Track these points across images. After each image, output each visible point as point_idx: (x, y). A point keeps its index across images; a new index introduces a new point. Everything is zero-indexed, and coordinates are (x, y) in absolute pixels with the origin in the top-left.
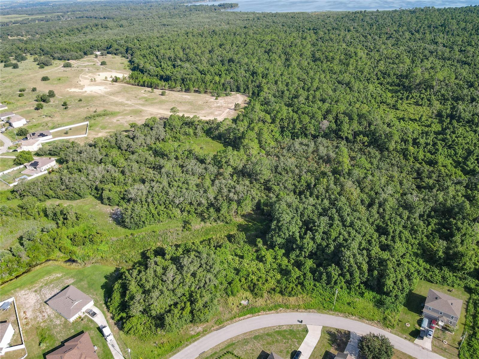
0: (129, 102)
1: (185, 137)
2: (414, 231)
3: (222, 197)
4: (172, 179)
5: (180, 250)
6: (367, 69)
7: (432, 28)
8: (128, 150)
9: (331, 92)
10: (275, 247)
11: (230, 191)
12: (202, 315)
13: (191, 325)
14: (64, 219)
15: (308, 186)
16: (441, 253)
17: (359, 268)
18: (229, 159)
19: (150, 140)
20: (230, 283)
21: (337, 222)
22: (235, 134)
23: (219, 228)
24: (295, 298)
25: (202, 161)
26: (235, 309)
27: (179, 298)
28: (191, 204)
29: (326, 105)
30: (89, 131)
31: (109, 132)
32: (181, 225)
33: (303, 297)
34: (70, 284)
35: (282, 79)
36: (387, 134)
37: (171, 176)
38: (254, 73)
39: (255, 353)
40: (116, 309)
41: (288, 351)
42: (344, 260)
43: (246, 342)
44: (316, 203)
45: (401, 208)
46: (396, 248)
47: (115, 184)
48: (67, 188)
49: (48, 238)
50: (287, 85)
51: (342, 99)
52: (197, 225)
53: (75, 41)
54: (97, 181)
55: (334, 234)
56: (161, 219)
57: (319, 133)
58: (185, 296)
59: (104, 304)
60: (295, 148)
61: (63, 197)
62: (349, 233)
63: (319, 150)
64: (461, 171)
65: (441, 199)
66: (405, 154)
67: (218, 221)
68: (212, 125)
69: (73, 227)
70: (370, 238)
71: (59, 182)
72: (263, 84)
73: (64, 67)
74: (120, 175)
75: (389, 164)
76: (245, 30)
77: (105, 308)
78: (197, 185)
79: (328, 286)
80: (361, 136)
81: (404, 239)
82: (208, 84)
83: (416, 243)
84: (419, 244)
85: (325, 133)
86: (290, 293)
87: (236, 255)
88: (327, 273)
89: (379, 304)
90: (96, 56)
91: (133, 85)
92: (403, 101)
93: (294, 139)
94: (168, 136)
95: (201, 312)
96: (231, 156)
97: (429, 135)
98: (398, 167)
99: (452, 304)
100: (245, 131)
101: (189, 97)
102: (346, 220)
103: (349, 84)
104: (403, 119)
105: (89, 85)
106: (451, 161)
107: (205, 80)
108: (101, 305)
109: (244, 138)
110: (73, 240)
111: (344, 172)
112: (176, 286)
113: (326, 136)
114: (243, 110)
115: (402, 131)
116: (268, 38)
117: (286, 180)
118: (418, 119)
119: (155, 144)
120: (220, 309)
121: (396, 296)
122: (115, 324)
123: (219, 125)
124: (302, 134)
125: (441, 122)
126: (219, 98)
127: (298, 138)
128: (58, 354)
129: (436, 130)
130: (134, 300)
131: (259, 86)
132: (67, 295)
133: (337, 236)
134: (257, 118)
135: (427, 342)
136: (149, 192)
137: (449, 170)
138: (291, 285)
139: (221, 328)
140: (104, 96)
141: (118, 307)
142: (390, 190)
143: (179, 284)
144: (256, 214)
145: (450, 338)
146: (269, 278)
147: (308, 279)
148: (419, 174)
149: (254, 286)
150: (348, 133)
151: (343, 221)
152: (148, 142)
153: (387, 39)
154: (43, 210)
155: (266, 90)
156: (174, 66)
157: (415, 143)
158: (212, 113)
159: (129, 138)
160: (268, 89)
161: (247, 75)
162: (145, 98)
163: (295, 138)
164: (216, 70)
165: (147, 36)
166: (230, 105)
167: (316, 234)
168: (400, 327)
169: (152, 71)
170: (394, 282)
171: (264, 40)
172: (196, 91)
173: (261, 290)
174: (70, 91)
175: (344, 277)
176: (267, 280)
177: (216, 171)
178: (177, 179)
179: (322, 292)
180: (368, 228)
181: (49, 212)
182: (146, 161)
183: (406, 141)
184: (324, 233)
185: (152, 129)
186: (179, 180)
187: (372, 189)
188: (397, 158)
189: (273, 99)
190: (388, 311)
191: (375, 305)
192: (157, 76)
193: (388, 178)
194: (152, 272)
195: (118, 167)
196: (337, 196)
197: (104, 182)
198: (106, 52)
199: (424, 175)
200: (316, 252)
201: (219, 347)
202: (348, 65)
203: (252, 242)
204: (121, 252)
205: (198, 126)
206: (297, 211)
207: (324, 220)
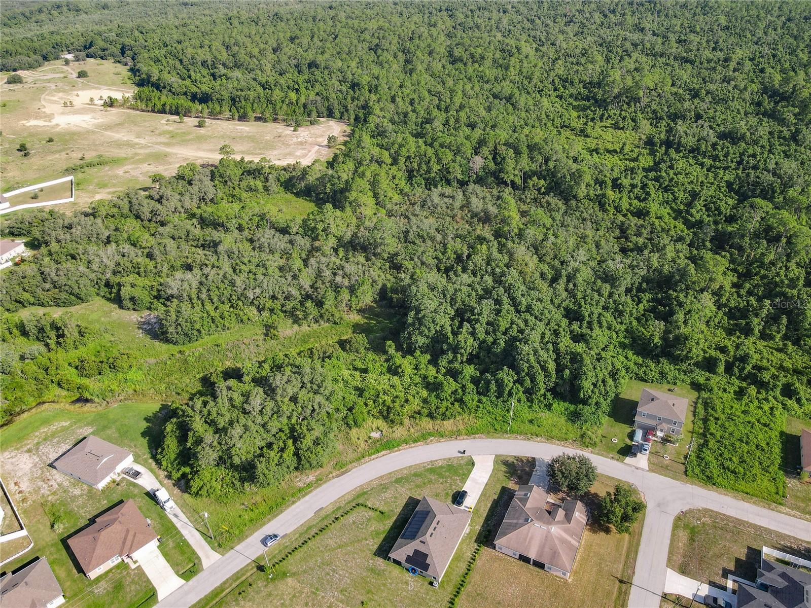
0: (142, 141)
1: (250, 194)
2: (619, 313)
3: (323, 283)
4: (238, 261)
5: (266, 366)
6: (537, 74)
7: (635, 6)
8: (154, 219)
9: (483, 113)
10: (415, 351)
11: (335, 274)
12: (314, 456)
13: (296, 473)
14: (58, 336)
15: (459, 258)
16: (657, 339)
17: (544, 368)
18: (329, 224)
19: (190, 201)
20: (350, 409)
21: (506, 306)
22: (333, 185)
23: (323, 332)
24: (452, 421)
25: (284, 231)
26: (362, 445)
27: (274, 436)
28: (274, 297)
29: (478, 133)
30: (77, 192)
31: (114, 193)
32: (260, 332)
33: (463, 419)
34: (89, 435)
35: (402, 93)
36: (574, 173)
37: (235, 256)
38: (354, 86)
39: (399, 502)
40: (172, 464)
41: (447, 494)
42: (521, 360)
43: (383, 488)
44: (473, 282)
45: (599, 281)
46: (594, 337)
47: (139, 274)
48: (55, 287)
49: (35, 368)
50: (412, 102)
51: (502, 123)
52: (287, 329)
53: (22, 37)
54: (107, 271)
55: (503, 324)
56: (227, 325)
57: (469, 177)
58: (283, 432)
59: (151, 458)
60: (432, 202)
61: (50, 302)
62: (526, 321)
63: (470, 203)
64: (684, 223)
65: (656, 264)
66: (602, 203)
67: (320, 320)
68: (294, 173)
69: (76, 348)
70: (557, 327)
71: (39, 278)
72: (371, 103)
73: (9, 82)
74: (148, 260)
75: (578, 219)
76: (332, 13)
77: (154, 463)
78: (281, 269)
79: (500, 400)
80: (535, 178)
81: (605, 324)
82: (279, 105)
83: (623, 329)
84: (627, 330)
85: (478, 176)
86: (444, 414)
87: (355, 369)
88: (497, 381)
89: (574, 417)
90: (67, 62)
91: (143, 111)
92: (595, 124)
93: (430, 189)
94: (220, 195)
95: (312, 453)
96: (332, 219)
97: (636, 173)
98: (592, 223)
99: (674, 405)
100: (350, 179)
101: (247, 129)
102: (520, 303)
103: (510, 98)
104: (596, 151)
105: (63, 113)
106: (668, 210)
107: (273, 99)
108: (146, 460)
109: (349, 191)
110: (80, 367)
111: (513, 234)
112: (266, 418)
113: (480, 181)
114: (343, 148)
115: (596, 168)
116: (373, 25)
117: (424, 252)
118: (618, 150)
119: (199, 208)
120: (340, 447)
121: (597, 404)
122: (174, 485)
123: (305, 172)
124: (442, 180)
125: (652, 153)
126: (299, 129)
127: (436, 187)
128: (87, 534)
129: (646, 166)
130: (203, 445)
131: (365, 107)
132: (87, 450)
133: (508, 326)
134: (368, 158)
135: (642, 460)
136: (201, 283)
137: (666, 223)
138: (445, 404)
139: (343, 474)
140: (93, 132)
141: (176, 459)
142: (582, 255)
143: (272, 416)
144: (380, 306)
145: (674, 451)
146: (410, 397)
147: (469, 393)
148: (623, 230)
149: (388, 410)
150: (514, 175)
151: (515, 303)
152: (187, 205)
153: (565, 25)
154: (16, 326)
155: (378, 112)
156: (213, 75)
157: (616, 185)
158: (290, 154)
159: (153, 199)
160: (381, 110)
161: (344, 88)
162: (170, 132)
163: (432, 186)
164: (290, 82)
165: (157, 24)
166: (320, 140)
167: (477, 326)
168: (605, 445)
169: (175, 85)
170: (593, 384)
171: (366, 29)
172: (258, 119)
173: (399, 415)
174: (28, 124)
175: (522, 385)
176: (407, 401)
177: (308, 245)
178: (246, 260)
179: (491, 409)
180: (553, 313)
181: (31, 327)
182: (188, 235)
183: (601, 183)
184: (488, 323)
185: (190, 184)
186: (249, 261)
187: (555, 257)
188: (590, 209)
189: (390, 127)
190: (588, 425)
191: (569, 419)
192: (185, 94)
193: (579, 239)
194: (226, 400)
195: (141, 247)
196: (505, 269)
197: (120, 272)
198: (84, 54)
199: (630, 231)
200: (478, 353)
201: (343, 499)
202: (507, 68)
203: (378, 347)
204: (167, 380)
205: (270, 175)
206: (445, 296)
207: (487, 305)
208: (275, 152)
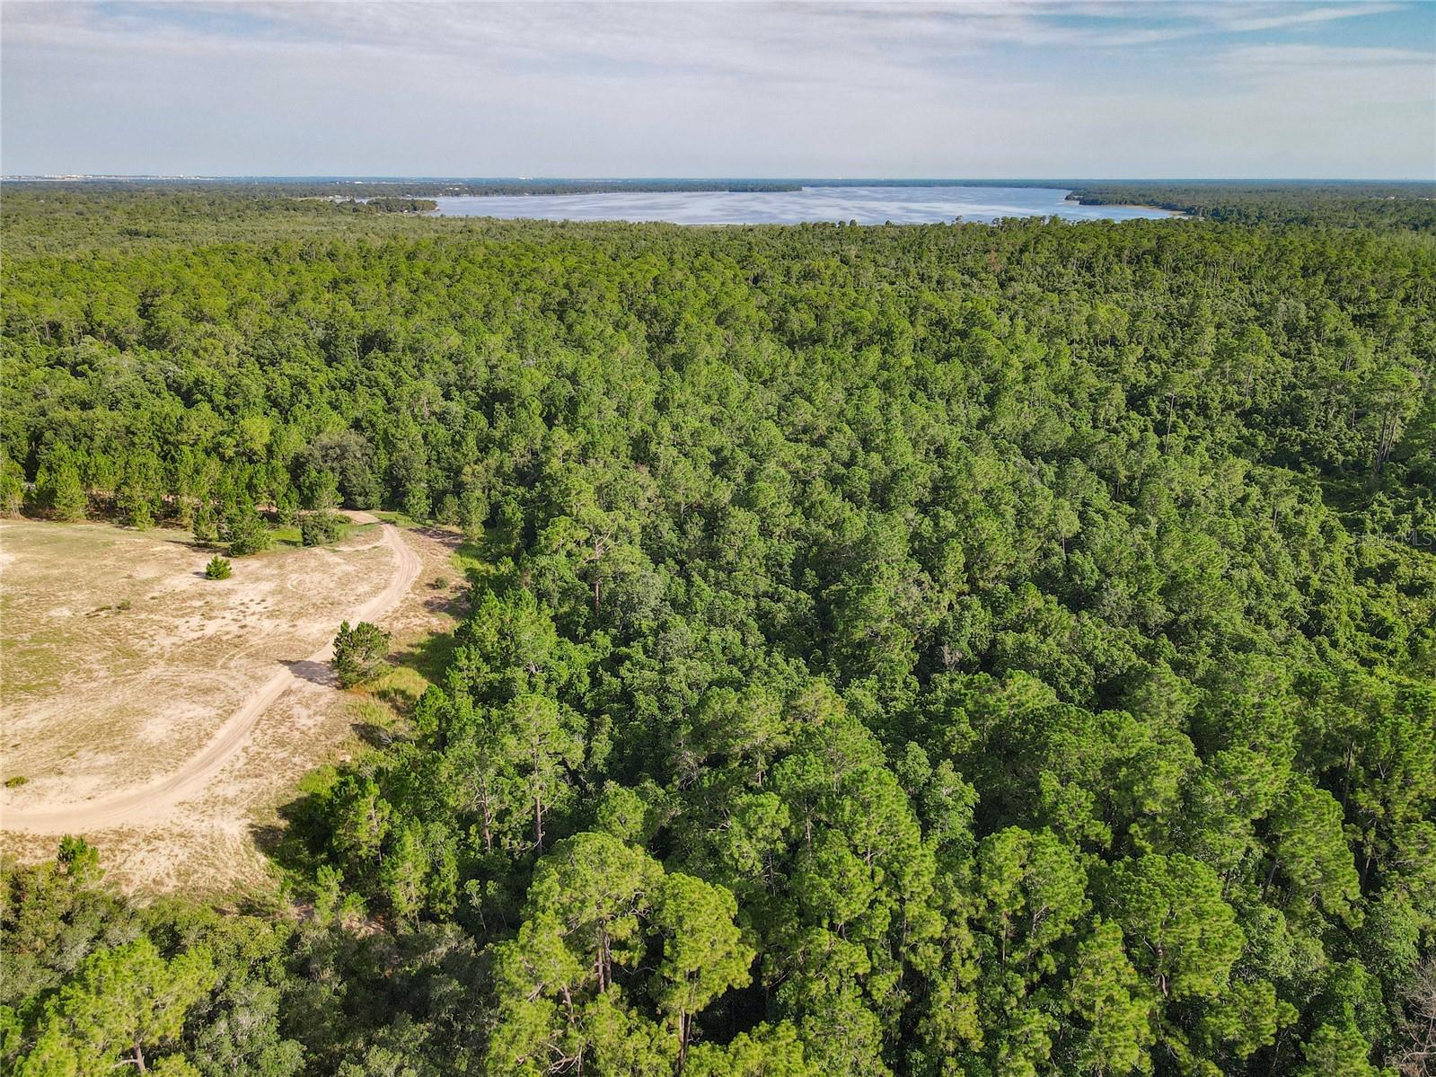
35: (675, 428)
38: (494, 400)
50: (720, 465)
72: (556, 463)
101: (16, 560)
114: (414, 682)
126: (235, 565)
131: (531, 474)
161: (456, 408)
166: (307, 631)
172: (106, 510)
208: (38, 715)
